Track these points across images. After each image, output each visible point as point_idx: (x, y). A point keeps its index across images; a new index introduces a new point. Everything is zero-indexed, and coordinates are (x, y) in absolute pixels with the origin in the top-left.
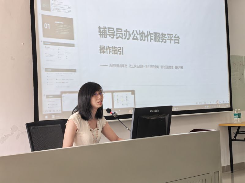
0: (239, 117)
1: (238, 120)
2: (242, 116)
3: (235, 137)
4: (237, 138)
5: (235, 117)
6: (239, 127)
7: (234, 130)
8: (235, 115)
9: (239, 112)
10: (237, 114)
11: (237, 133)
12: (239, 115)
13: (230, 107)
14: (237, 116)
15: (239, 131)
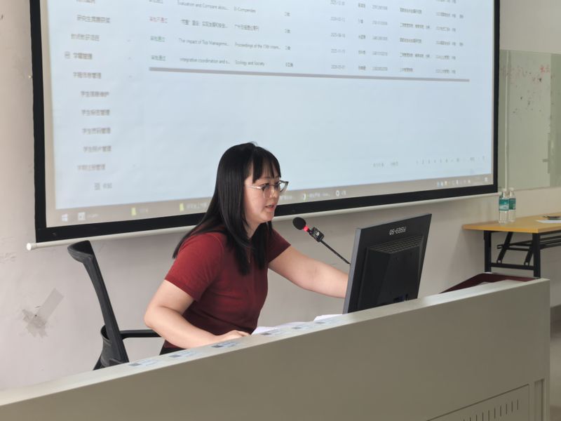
0: (511, 208)
1: (508, 214)
2: (517, 205)
3: (501, 257)
4: (505, 261)
5: (502, 207)
6: (510, 234)
7: (497, 242)
8: (501, 202)
9: (511, 196)
10: (506, 201)
11: (506, 247)
13: (491, 183)
14: (507, 206)
15: (509, 242)
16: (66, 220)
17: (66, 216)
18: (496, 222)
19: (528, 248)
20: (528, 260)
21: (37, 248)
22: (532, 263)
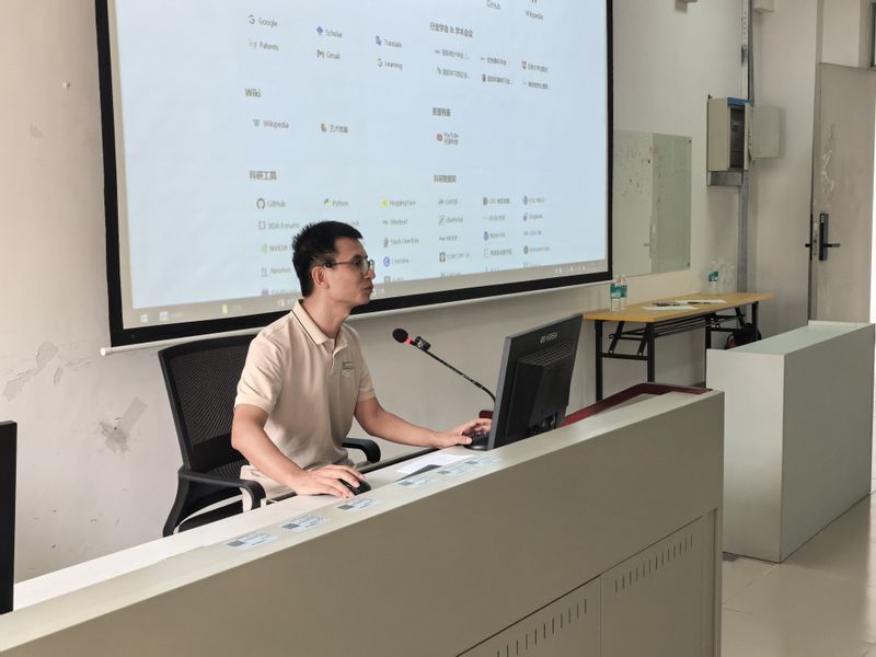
0: (623, 296)
1: (619, 302)
2: (628, 292)
3: (613, 347)
4: (617, 351)
5: (613, 295)
6: (621, 323)
7: (608, 331)
8: (613, 289)
9: (622, 283)
10: (618, 288)
11: (617, 336)
12: (623, 291)
13: (605, 269)
14: (619, 294)
15: (621, 331)
16: (146, 321)
17: (145, 316)
18: (607, 310)
19: (641, 337)
20: (641, 350)
21: (112, 353)
22: (645, 354)
